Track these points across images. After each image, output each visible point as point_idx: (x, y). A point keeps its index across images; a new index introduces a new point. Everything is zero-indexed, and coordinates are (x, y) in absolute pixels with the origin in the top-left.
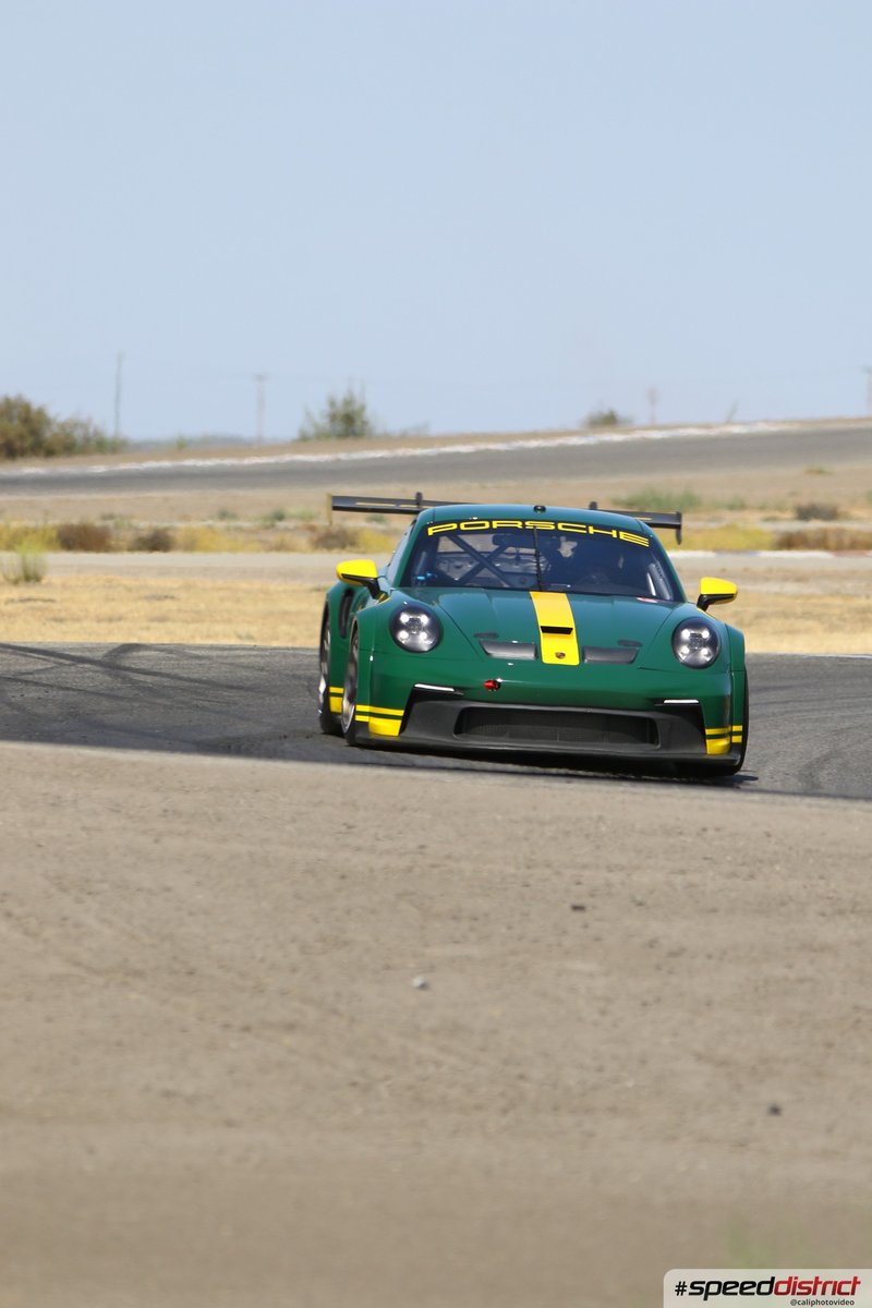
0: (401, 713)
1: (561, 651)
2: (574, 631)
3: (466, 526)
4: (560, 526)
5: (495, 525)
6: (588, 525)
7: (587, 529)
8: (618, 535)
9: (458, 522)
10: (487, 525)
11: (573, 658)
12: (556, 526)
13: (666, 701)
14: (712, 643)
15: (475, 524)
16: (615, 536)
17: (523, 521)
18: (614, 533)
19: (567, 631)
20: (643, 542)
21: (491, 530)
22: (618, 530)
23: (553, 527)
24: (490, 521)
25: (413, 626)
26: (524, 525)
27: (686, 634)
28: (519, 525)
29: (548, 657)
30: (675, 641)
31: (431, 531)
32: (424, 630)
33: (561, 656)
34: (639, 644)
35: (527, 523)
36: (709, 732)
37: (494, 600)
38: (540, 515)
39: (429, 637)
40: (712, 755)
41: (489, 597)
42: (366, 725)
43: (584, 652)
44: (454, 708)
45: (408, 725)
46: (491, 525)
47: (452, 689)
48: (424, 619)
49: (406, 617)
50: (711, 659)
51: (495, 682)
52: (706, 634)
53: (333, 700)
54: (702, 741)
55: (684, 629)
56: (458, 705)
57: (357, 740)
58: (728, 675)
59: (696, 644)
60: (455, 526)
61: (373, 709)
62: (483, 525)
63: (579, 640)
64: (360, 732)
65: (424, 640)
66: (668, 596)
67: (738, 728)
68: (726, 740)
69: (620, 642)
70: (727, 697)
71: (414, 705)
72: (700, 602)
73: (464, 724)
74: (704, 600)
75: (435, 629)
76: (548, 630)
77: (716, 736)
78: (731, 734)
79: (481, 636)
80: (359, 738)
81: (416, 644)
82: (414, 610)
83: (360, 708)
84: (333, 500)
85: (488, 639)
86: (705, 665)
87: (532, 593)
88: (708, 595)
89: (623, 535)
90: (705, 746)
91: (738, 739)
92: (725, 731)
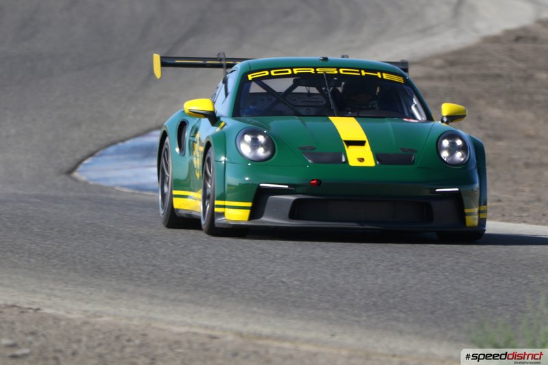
0: (249, 204)
1: (361, 157)
2: (367, 144)
3: (275, 73)
4: (341, 71)
5: (295, 71)
6: (360, 69)
7: (360, 72)
8: (382, 75)
9: (269, 70)
10: (290, 72)
11: (370, 162)
12: (339, 71)
13: (437, 190)
14: (460, 149)
15: (280, 71)
16: (380, 76)
17: (315, 68)
18: (379, 75)
19: (362, 143)
20: (400, 80)
21: (293, 75)
22: (382, 72)
23: (336, 72)
24: (292, 69)
25: (255, 144)
26: (315, 71)
27: (446, 143)
28: (312, 71)
29: (353, 162)
30: (438, 149)
31: (250, 77)
32: (262, 146)
33: (362, 160)
34: (416, 151)
35: (318, 70)
36: (467, 211)
37: (307, 123)
38: (325, 63)
39: (266, 150)
40: (469, 227)
41: (303, 122)
42: (222, 214)
43: (377, 157)
44: (288, 200)
45: (255, 213)
46: (292, 71)
47: (287, 187)
48: (261, 139)
49: (248, 138)
50: (462, 159)
51: (317, 180)
52: (459, 142)
53: (175, 200)
54: (462, 216)
55: (443, 139)
56: (292, 198)
57: (216, 226)
58: (476, 170)
59: (453, 149)
60: (267, 73)
61: (227, 203)
62: (287, 72)
63: (372, 149)
64: (218, 220)
65: (261, 152)
66: (419, 116)
67: (483, 208)
68: (477, 217)
69: (402, 149)
70: (477, 185)
71: (259, 199)
72: (442, 121)
73: (296, 211)
74: (445, 120)
75: (270, 145)
76: (350, 143)
77: (470, 214)
78: (480, 212)
79: (303, 149)
80: (218, 224)
81: (256, 156)
82: (254, 132)
83: (217, 203)
84: (161, 58)
85: (309, 151)
86: (460, 164)
87: (330, 118)
88: (447, 117)
89: (385, 76)
90: (463, 221)
91: (482, 216)
92: (476, 210)
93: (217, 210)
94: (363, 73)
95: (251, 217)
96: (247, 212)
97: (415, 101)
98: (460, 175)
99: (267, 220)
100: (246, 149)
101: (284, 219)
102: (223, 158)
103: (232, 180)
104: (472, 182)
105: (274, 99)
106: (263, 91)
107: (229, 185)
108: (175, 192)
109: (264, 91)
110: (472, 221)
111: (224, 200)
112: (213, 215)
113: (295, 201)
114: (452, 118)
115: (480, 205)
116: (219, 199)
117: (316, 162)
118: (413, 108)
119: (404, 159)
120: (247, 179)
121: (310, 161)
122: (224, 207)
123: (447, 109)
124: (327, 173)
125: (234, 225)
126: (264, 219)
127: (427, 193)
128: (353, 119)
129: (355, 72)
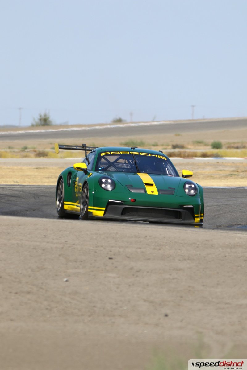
0: (104, 209)
1: (152, 190)
2: (154, 185)
3: (112, 153)
4: (141, 154)
6: (149, 153)
8: (158, 156)
9: (110, 152)
11: (156, 193)
12: (139, 154)
13: (184, 206)
14: (193, 189)
15: (115, 153)
19: (152, 185)
20: (165, 159)
21: (120, 155)
25: (106, 183)
26: (130, 153)
27: (187, 186)
28: (128, 153)
29: (149, 192)
30: (184, 188)
31: (102, 155)
32: (110, 184)
33: (153, 192)
34: (174, 189)
36: (195, 215)
37: (128, 175)
38: (134, 150)
39: (111, 186)
40: (195, 222)
41: (126, 175)
42: (92, 212)
43: (159, 191)
44: (121, 208)
45: (106, 212)
46: (120, 153)
47: (120, 202)
48: (109, 181)
49: (104, 181)
50: (194, 193)
51: (135, 200)
53: (65, 206)
54: (193, 218)
55: (186, 184)
56: (123, 207)
58: (200, 198)
59: (190, 188)
60: (109, 153)
62: (118, 153)
63: (157, 187)
65: (109, 187)
67: (202, 214)
68: (199, 218)
69: (169, 188)
71: (109, 206)
73: (124, 212)
74: (184, 176)
75: (113, 184)
76: (147, 184)
77: (197, 217)
79: (127, 186)
80: (90, 216)
81: (107, 189)
82: (106, 178)
83: (89, 207)
84: (59, 145)
85: (130, 187)
86: (193, 195)
87: (138, 173)
89: (159, 157)
91: (202, 218)
93: (89, 210)
94: (150, 155)
95: (104, 214)
96: (103, 212)
101: (119, 215)
105: (109, 164)
106: (105, 161)
108: (65, 203)
111: (93, 206)
112: (87, 213)
114: (188, 176)
116: (91, 206)
119: (170, 192)
122: (93, 209)
123: (185, 172)
125: (97, 217)
128: (147, 174)
129: (146, 155)
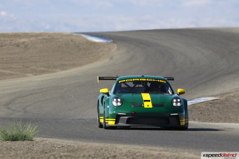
0: (115, 120)
2: (151, 101)
3: (127, 80)
4: (147, 80)
5: (133, 80)
6: (153, 79)
10: (131, 80)
11: (151, 106)
13: (171, 114)
14: (180, 102)
15: (129, 80)
17: (139, 79)
18: (159, 81)
19: (149, 101)
20: (165, 82)
22: (160, 80)
23: (145, 80)
25: (117, 102)
27: (175, 100)
28: (138, 80)
29: (146, 106)
30: (172, 102)
31: (120, 82)
32: (119, 102)
33: (148, 106)
34: (165, 103)
36: (180, 121)
38: (143, 77)
39: (120, 104)
40: (181, 126)
41: (133, 95)
42: (108, 123)
43: (153, 105)
44: (126, 118)
45: (117, 122)
47: (125, 114)
48: (119, 100)
49: (115, 100)
51: (134, 112)
52: (179, 100)
53: (101, 120)
54: (179, 122)
56: (127, 117)
57: (106, 126)
58: (184, 108)
59: (177, 102)
60: (125, 81)
61: (109, 119)
63: (152, 103)
64: (107, 124)
65: (119, 104)
66: (170, 93)
67: (187, 120)
68: (184, 122)
69: (161, 102)
70: (184, 113)
71: (117, 118)
72: (177, 94)
73: (128, 121)
74: (178, 94)
75: (121, 102)
76: (145, 101)
77: (182, 122)
78: (185, 121)
79: (131, 103)
81: (117, 105)
82: (117, 98)
83: (106, 119)
84: (99, 77)
85: (133, 103)
86: (179, 106)
87: (142, 94)
88: (179, 93)
89: (160, 81)
90: (180, 123)
91: (187, 122)
92: (184, 120)
93: (106, 122)
94: (154, 80)
95: (116, 123)
96: (114, 122)
97: (169, 88)
98: (178, 110)
99: (120, 124)
100: (114, 104)
101: (125, 124)
102: (108, 107)
103: (110, 112)
104: (183, 112)
105: (130, 89)
107: (110, 114)
108: (100, 117)
109: (127, 87)
110: (183, 123)
111: (108, 118)
112: (105, 123)
113: (128, 118)
114: (180, 93)
115: (185, 119)
116: (107, 118)
117: (134, 106)
118: (169, 90)
119: (161, 105)
120: (114, 112)
121: (133, 106)
122: (108, 121)
123: (179, 90)
124: (138, 110)
125: (110, 126)
126: (119, 124)
127: (168, 115)
128: (148, 94)
129: (151, 80)
